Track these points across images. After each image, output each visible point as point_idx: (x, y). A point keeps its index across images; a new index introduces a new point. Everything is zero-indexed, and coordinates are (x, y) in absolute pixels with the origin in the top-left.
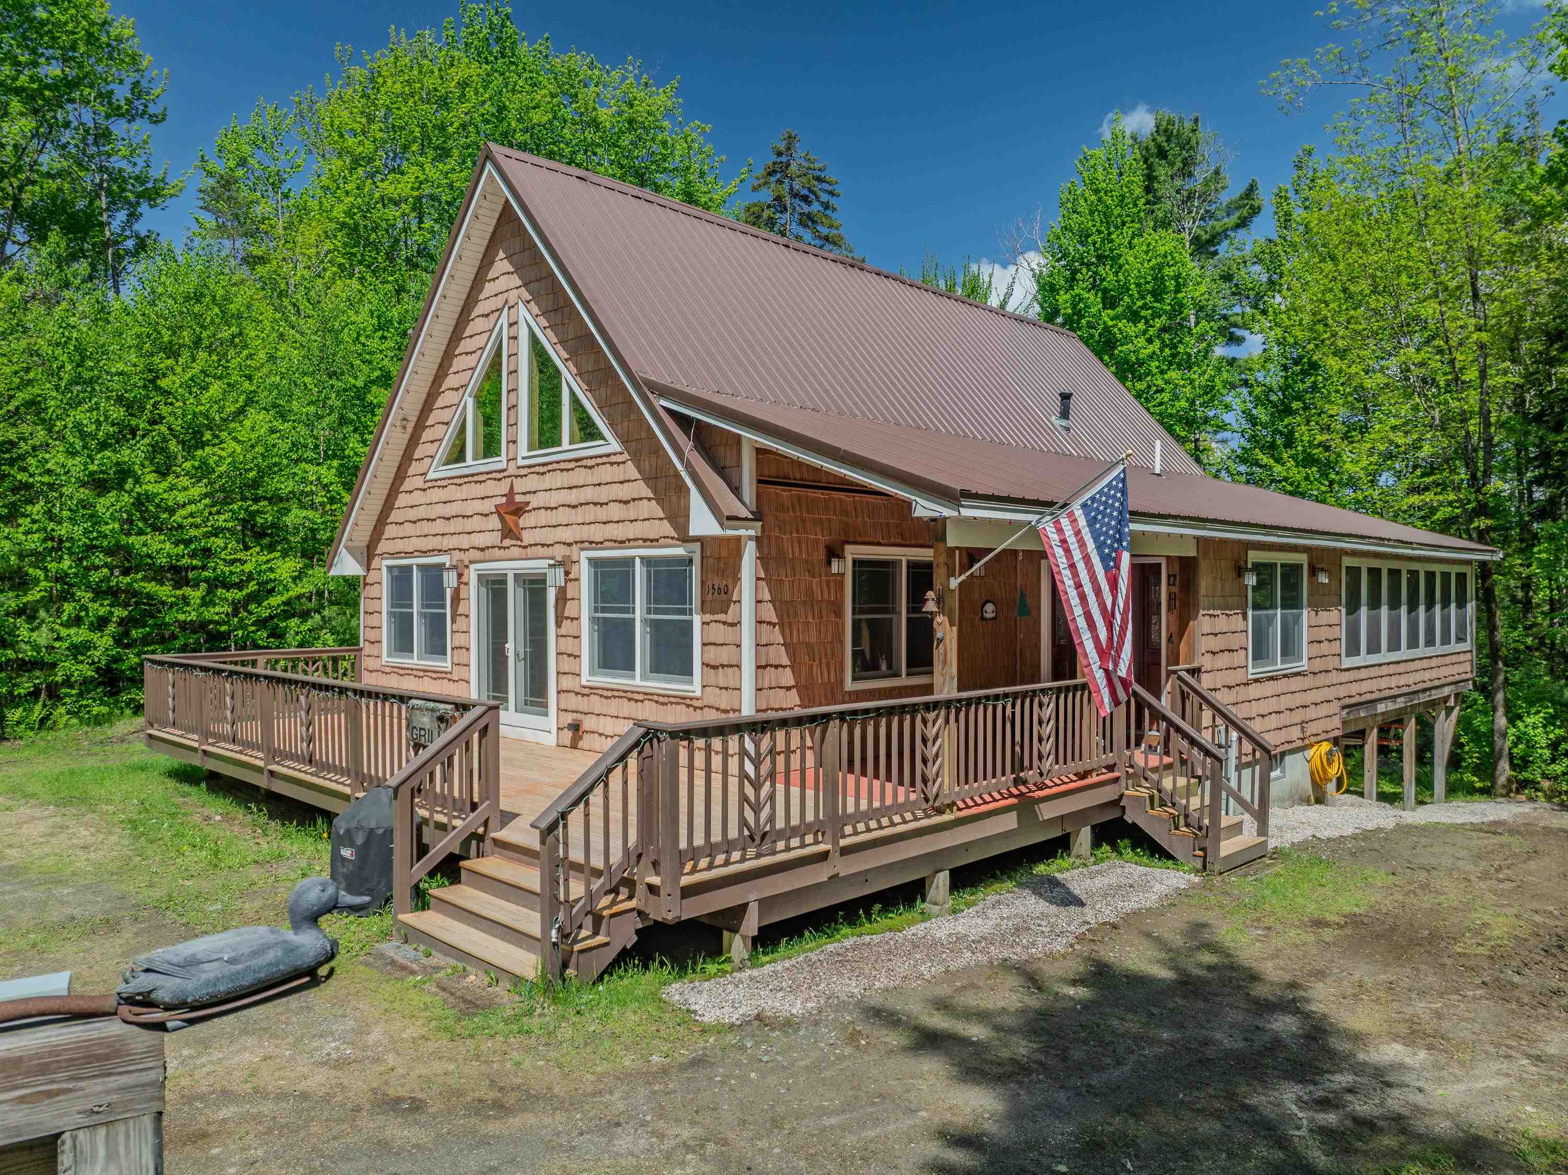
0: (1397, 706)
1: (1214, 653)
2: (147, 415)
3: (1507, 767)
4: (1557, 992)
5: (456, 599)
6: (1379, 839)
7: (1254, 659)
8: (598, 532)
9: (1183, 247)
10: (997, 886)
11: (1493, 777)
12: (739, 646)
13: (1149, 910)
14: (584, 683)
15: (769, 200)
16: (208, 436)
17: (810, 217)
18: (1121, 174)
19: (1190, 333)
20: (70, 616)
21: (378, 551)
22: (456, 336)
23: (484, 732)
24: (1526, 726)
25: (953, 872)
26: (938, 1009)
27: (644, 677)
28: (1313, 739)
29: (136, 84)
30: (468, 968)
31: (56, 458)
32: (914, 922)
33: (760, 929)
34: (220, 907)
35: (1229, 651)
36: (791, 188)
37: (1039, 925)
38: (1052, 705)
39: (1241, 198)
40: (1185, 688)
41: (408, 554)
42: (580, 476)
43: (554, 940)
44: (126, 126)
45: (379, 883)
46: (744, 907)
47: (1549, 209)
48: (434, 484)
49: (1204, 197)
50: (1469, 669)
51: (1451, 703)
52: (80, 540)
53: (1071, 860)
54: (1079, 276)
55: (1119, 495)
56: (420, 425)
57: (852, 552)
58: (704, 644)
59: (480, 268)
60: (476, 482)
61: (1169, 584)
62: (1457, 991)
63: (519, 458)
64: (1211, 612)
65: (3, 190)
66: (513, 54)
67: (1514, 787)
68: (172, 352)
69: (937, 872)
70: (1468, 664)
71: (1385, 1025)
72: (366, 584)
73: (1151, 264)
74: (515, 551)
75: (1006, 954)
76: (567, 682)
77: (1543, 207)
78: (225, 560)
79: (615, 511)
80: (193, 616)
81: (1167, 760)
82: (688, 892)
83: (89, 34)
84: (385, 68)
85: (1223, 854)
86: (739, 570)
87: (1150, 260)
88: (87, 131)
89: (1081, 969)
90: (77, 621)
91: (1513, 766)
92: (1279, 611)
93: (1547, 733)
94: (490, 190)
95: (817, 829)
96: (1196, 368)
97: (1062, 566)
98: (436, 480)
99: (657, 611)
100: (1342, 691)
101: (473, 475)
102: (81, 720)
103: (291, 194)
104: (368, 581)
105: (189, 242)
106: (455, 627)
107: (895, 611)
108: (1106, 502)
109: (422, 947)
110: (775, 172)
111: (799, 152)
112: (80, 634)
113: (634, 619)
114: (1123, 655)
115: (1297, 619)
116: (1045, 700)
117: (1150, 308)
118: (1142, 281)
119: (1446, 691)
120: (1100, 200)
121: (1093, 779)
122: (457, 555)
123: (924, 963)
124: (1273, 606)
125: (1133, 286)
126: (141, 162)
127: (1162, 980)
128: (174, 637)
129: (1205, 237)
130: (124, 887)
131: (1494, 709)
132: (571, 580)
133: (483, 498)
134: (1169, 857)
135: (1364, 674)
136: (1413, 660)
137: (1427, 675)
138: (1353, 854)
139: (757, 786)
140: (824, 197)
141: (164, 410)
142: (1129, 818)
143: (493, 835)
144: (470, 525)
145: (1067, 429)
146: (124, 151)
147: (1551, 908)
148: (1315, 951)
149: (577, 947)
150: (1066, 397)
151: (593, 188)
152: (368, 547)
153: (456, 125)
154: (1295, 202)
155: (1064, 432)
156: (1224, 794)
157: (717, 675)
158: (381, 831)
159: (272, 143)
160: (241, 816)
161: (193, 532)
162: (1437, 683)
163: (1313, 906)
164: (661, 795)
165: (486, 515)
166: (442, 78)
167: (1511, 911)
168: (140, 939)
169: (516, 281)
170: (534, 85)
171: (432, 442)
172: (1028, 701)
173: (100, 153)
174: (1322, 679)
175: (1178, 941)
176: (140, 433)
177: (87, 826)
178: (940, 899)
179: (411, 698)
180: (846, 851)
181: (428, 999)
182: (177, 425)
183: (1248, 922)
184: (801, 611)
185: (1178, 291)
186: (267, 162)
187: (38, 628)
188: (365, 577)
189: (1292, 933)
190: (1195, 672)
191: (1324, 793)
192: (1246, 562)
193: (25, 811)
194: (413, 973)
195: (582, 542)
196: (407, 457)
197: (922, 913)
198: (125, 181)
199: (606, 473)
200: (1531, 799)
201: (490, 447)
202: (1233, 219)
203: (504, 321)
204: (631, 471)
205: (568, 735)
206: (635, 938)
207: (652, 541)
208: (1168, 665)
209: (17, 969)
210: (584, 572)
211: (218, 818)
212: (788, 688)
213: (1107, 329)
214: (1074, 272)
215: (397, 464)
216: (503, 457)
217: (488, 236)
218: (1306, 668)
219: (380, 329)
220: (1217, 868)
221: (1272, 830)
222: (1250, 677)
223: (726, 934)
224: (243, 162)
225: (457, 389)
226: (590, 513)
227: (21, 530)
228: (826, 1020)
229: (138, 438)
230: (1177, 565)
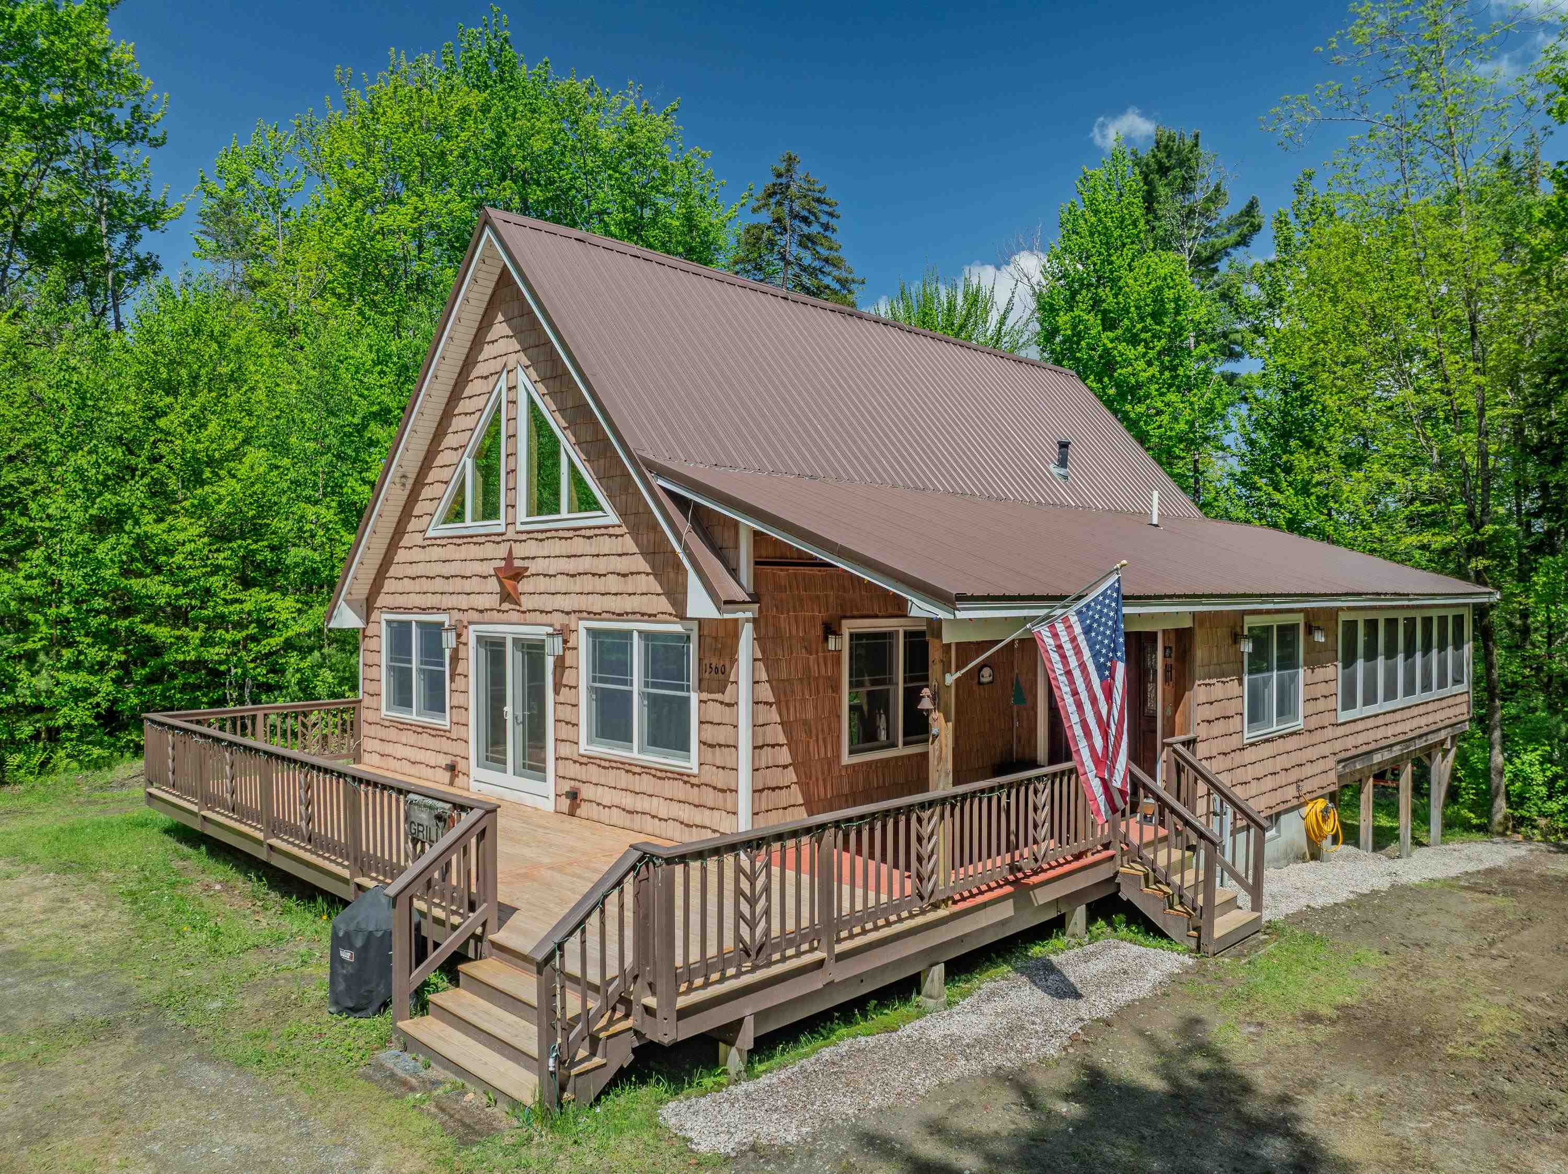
0: (1394, 755)
1: (1209, 722)
2: (145, 453)
3: (1504, 805)
4: (1548, 1104)
5: (455, 659)
6: (1373, 906)
7: (1249, 722)
8: (597, 604)
9: (1183, 269)
10: (992, 971)
11: (1488, 814)
12: (736, 727)
13: (1142, 1001)
14: (582, 751)
15: (768, 221)
16: (207, 474)
17: (809, 238)
18: (1121, 195)
19: (1189, 355)
20: (69, 662)
21: (378, 605)
22: (455, 396)
23: (482, 835)
24: (1523, 764)
25: (948, 964)
26: (931, 1134)
27: (641, 750)
28: (1308, 797)
29: (136, 108)
30: (467, 1085)
31: (56, 504)
32: (908, 1019)
33: (756, 1040)
34: (220, 1004)
35: (1224, 718)
36: (791, 210)
37: (1034, 1023)
38: (1047, 791)
39: (1241, 215)
40: (1182, 762)
41: (408, 610)
42: (579, 545)
43: (551, 1069)
44: (125, 151)
45: (378, 985)
46: (740, 1021)
47: (1547, 254)
48: (434, 542)
49: (1205, 213)
50: (1465, 711)
51: (1448, 745)
52: (80, 585)
53: (1065, 939)
54: (1079, 298)
55: (1113, 604)
56: (419, 483)
57: (849, 627)
58: (701, 723)
59: (479, 329)
60: (475, 544)
61: (1165, 656)
62: (1446, 1107)
63: (518, 524)
64: (1207, 681)
65: (3, 217)
66: (513, 78)
67: (1510, 825)
68: (171, 389)
69: (932, 966)
70: (1465, 705)
71: (1374, 1151)
72: (365, 637)
73: (1151, 287)
74: (514, 616)
75: (1000, 1060)
76: (566, 750)
77: (1541, 251)
78: (224, 600)
79: (613, 583)
80: (192, 656)
81: (1162, 832)
82: (683, 1014)
83: (90, 62)
84: (385, 97)
85: (1217, 934)
86: (736, 652)
87: (1149, 284)
88: (87, 154)
89: (1074, 1078)
90: (75, 666)
91: (1510, 804)
92: (1275, 673)
93: (1543, 771)
94: (487, 253)
95: (812, 936)
96: (1195, 391)
97: (1058, 672)
98: (435, 539)
99: (655, 685)
100: (1338, 746)
101: (472, 537)
102: (80, 762)
103: (292, 214)
104: (368, 633)
105: (186, 277)
106: (454, 687)
107: (892, 682)
108: (1101, 611)
109: (421, 1058)
110: (775, 193)
111: (799, 173)
112: (80, 679)
113: (631, 692)
114: (1118, 766)
115: (1293, 679)
116: (1040, 786)
117: (1150, 330)
118: (1142, 304)
119: (1442, 735)
120: (1100, 220)
121: (1089, 859)
122: (456, 615)
123: (918, 1074)
124: (1269, 669)
125: (1133, 309)
126: (141, 188)
127: (1154, 1093)
128: (173, 676)
129: (1205, 254)
130: (124, 980)
131: (1491, 746)
132: (569, 649)
133: (482, 560)
134: (1163, 935)
135: (1360, 726)
136: (1409, 707)
137: (1423, 721)
138: (1347, 928)
139: (752, 902)
140: (824, 219)
141: (163, 449)
142: (1124, 895)
143: (491, 937)
144: (468, 585)
145: (1066, 478)
146: (124, 175)
147: (1543, 995)
148: (1307, 1054)
149: (574, 1071)
150: (1064, 446)
151: (593, 251)
152: (367, 599)
153: (456, 153)
154: (1295, 225)
155: (1062, 481)
156: (1218, 869)
157: (714, 754)
158: (380, 934)
159: (272, 163)
160: (240, 884)
161: (192, 573)
162: (1433, 727)
163: (1306, 995)
164: (657, 921)
165: (485, 577)
166: (441, 107)
167: (1504, 999)
168: (141, 1046)
169: (514, 345)
170: (533, 111)
171: (431, 500)
172: (1023, 789)
173: (99, 177)
174: (1318, 736)
175: (1171, 1041)
176: (138, 473)
177: (87, 898)
178: (935, 993)
179: (409, 792)
180: (841, 957)
181: (427, 1123)
182: (177, 463)
183: (1241, 1018)
184: (797, 687)
185: (1177, 313)
186: (268, 182)
187: (38, 672)
188: (364, 629)
189: (1285, 1030)
190: (1190, 743)
191: (1320, 849)
192: (1242, 627)
193: (25, 881)
194: (412, 1089)
195: (581, 612)
196: (406, 514)
197: (918, 1006)
198: (125, 204)
199: (606, 544)
200: (1529, 839)
201: (489, 511)
202: (1233, 237)
203: (503, 384)
204: (629, 544)
205: (565, 803)
206: (632, 1057)
207: (650, 615)
208: (1164, 737)
209: (17, 1085)
210: (582, 641)
211: (218, 887)
212: (785, 767)
213: (1107, 351)
214: (1074, 294)
215: (396, 520)
216: (502, 521)
217: (487, 298)
218: (1302, 727)
219: (380, 363)
220: (1211, 949)
221: (1266, 900)
222: (1246, 742)
223: (722, 1046)
224: (243, 182)
225: (456, 449)
226: (588, 583)
227: (21, 574)
228: (821, 1151)
229: (137, 478)
230: (1172, 636)
